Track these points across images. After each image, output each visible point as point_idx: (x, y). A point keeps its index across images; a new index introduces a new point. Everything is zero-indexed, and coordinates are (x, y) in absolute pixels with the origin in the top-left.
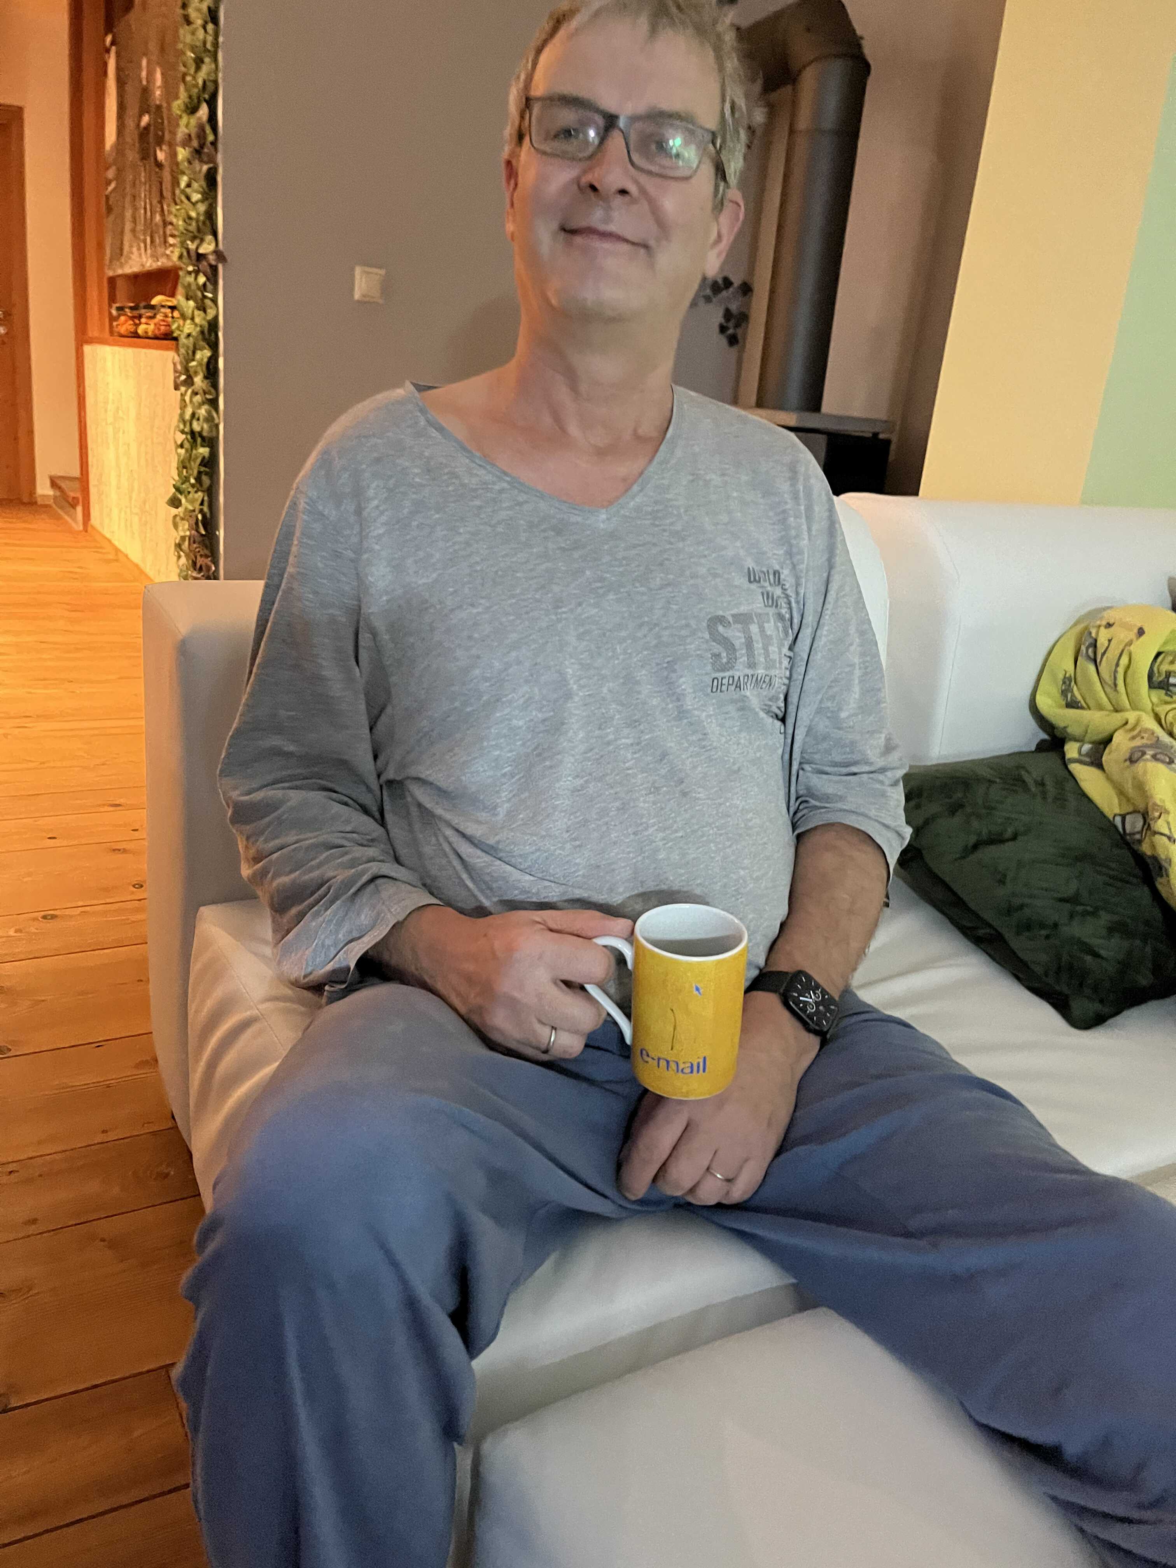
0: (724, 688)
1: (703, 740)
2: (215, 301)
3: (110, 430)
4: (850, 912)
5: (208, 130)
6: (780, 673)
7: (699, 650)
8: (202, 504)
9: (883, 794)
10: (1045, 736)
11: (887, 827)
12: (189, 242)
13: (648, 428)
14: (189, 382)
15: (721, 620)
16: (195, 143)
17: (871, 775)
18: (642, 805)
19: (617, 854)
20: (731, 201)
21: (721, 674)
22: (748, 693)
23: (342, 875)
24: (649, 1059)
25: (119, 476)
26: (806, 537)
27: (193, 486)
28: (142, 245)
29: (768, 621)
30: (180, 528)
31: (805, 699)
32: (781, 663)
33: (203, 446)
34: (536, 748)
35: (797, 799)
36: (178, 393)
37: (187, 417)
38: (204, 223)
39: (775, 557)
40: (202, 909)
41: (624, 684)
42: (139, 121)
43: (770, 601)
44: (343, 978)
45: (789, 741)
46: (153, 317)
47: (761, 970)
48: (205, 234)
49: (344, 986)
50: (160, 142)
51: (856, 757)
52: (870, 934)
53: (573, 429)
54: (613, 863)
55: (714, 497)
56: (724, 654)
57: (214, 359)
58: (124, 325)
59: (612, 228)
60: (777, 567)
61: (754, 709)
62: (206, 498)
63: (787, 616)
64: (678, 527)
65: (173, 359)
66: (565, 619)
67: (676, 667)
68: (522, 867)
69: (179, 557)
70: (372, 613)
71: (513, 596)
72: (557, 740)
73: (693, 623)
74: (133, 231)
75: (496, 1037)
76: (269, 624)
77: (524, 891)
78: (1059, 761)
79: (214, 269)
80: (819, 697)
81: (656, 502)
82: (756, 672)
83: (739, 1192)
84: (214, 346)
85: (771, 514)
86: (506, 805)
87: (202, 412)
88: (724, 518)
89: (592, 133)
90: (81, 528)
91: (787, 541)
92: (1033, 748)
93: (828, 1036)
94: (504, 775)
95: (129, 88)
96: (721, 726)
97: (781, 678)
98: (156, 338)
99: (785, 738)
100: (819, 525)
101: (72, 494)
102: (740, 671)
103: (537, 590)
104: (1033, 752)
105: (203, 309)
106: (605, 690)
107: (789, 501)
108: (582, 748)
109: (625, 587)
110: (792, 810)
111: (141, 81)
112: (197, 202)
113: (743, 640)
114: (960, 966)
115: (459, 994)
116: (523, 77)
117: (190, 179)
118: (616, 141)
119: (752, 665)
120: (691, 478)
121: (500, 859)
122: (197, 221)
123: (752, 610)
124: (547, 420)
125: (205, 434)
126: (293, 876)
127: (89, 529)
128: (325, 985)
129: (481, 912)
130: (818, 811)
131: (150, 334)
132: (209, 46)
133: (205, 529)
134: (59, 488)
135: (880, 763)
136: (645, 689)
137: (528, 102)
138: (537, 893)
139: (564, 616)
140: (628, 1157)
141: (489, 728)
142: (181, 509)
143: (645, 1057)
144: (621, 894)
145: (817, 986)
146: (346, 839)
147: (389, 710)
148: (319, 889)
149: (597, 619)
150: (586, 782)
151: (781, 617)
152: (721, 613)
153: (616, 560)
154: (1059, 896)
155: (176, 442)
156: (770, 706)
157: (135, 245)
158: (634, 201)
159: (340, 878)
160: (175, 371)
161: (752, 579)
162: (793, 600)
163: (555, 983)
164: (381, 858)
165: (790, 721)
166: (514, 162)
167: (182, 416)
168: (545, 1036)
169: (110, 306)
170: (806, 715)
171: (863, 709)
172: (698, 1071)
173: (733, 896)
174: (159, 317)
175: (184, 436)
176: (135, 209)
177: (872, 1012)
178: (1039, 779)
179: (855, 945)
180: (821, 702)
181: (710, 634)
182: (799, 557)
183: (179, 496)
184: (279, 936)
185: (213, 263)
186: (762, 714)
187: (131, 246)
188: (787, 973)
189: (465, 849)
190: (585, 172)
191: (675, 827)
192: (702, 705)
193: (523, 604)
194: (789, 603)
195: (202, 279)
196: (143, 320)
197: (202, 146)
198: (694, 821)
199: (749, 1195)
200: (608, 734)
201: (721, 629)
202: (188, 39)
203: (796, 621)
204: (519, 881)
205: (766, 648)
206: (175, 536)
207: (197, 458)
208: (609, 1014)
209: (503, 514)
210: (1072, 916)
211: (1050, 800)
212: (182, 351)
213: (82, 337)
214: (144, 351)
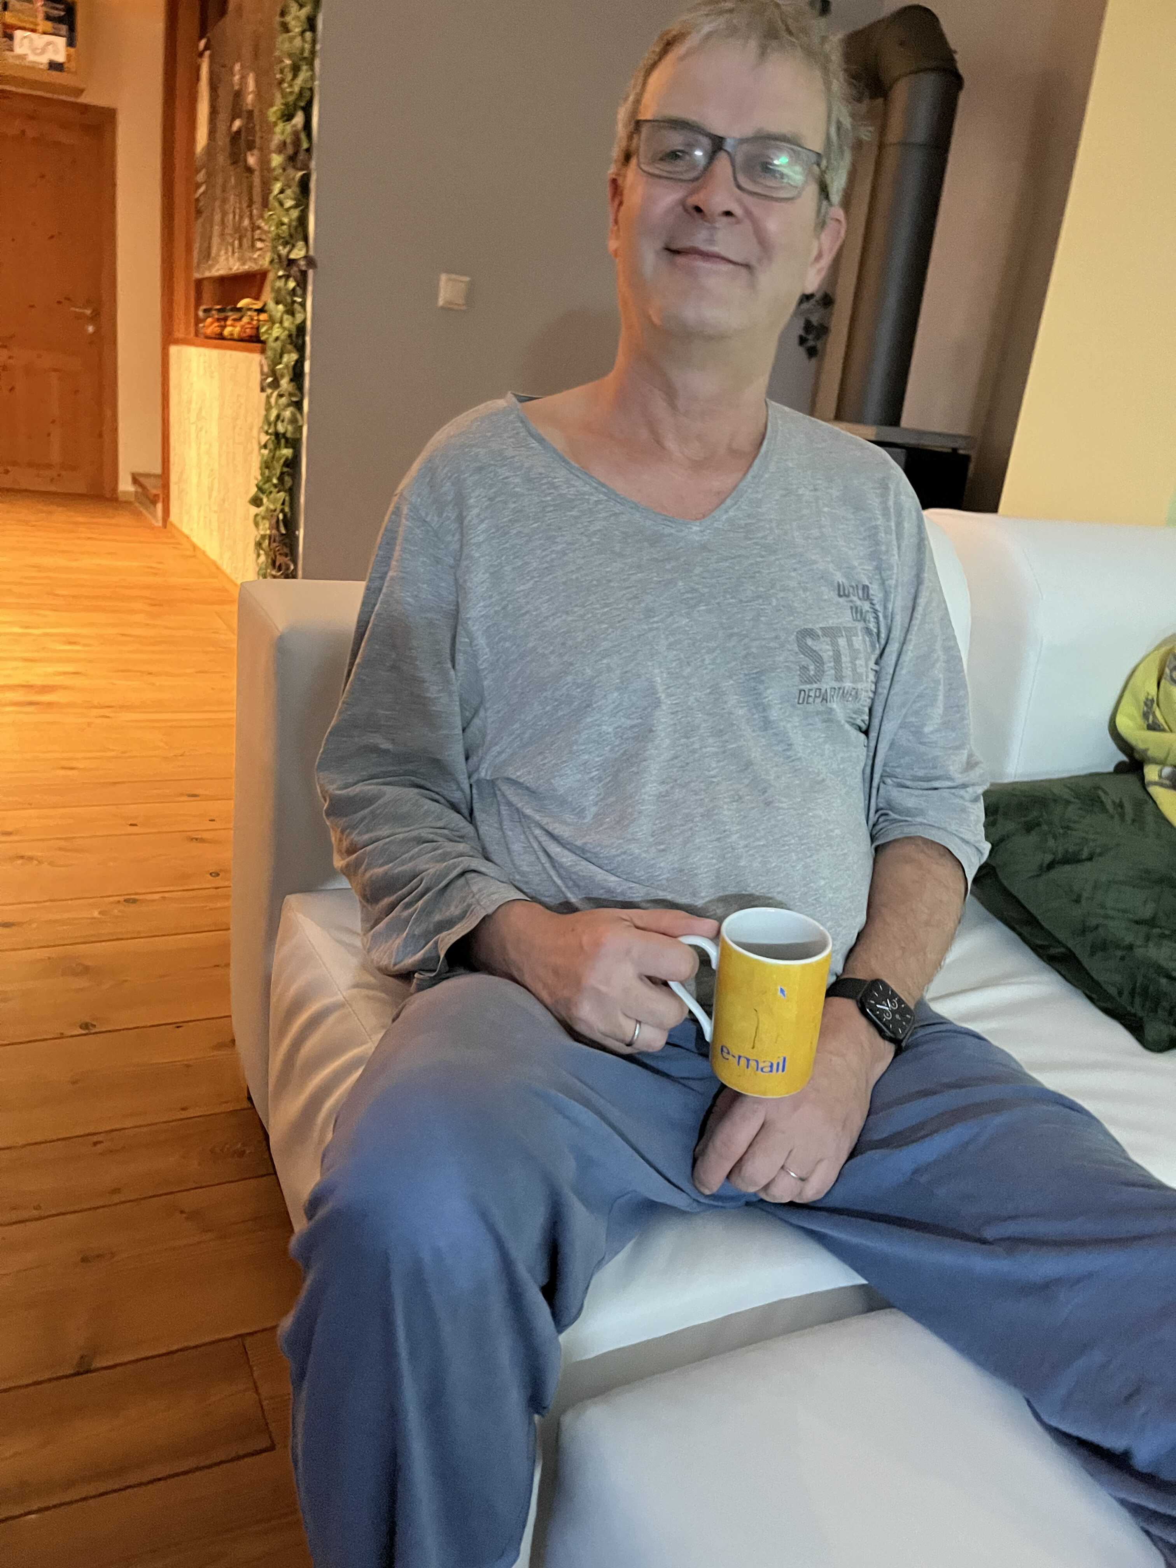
0: (811, 700)
1: (788, 750)
2: (303, 305)
3: (193, 428)
4: (927, 924)
5: (303, 136)
6: (866, 686)
7: (787, 662)
8: (283, 504)
9: (964, 810)
10: (1123, 758)
11: (966, 842)
12: (280, 248)
13: (744, 442)
14: (275, 384)
15: (809, 633)
16: (290, 150)
17: (953, 791)
18: (726, 812)
19: (701, 859)
20: (832, 219)
21: (808, 686)
22: (835, 706)
23: (433, 869)
24: (730, 1057)
25: (200, 476)
26: (895, 552)
27: (275, 486)
28: (230, 249)
29: (856, 635)
30: (261, 527)
31: (890, 713)
32: (867, 677)
33: (286, 447)
34: (623, 754)
35: (877, 811)
36: (264, 395)
37: (272, 417)
38: (296, 228)
39: (864, 573)
40: (288, 897)
41: (710, 693)
42: (231, 126)
43: (859, 615)
44: (433, 968)
45: (872, 754)
46: (240, 319)
47: (838, 977)
48: (297, 241)
49: (434, 974)
50: (250, 146)
51: (938, 772)
52: (946, 948)
53: (671, 444)
54: (696, 868)
55: (805, 512)
56: (812, 667)
57: (300, 363)
58: (210, 326)
59: (715, 249)
60: (867, 583)
61: (839, 722)
62: (287, 499)
63: (875, 630)
64: (770, 540)
65: (261, 361)
66: (657, 629)
67: (763, 678)
68: (609, 868)
69: (259, 555)
70: (469, 618)
71: (606, 605)
72: (644, 747)
73: (783, 636)
74: (222, 235)
75: (581, 1028)
76: (370, 625)
77: (609, 891)
78: (1139, 784)
79: (304, 274)
80: (904, 711)
81: (749, 516)
82: (844, 685)
83: (812, 1192)
84: (300, 349)
85: (862, 529)
86: (594, 809)
87: (287, 414)
88: (815, 532)
89: (698, 153)
90: (160, 524)
91: (877, 557)
92: (1111, 769)
93: (903, 1044)
94: (592, 779)
95: (221, 92)
96: (806, 737)
97: (867, 691)
98: (241, 340)
99: (868, 751)
100: (909, 540)
101: (154, 491)
102: (827, 684)
103: (629, 600)
104: (1109, 773)
105: (291, 312)
106: (692, 699)
107: (880, 517)
108: (667, 755)
109: (715, 598)
110: (871, 823)
111: (233, 86)
112: (290, 208)
113: (831, 653)
114: (1034, 983)
115: (545, 986)
116: (631, 98)
117: (284, 185)
118: (723, 164)
119: (839, 678)
120: (784, 492)
121: (586, 859)
122: (289, 226)
123: (841, 623)
124: (644, 434)
125: (289, 435)
126: (386, 867)
127: (168, 524)
128: (414, 972)
129: (567, 908)
130: (899, 824)
131: (236, 336)
132: (306, 54)
133: (286, 527)
134: (141, 485)
135: (960, 779)
136: (732, 700)
137: (637, 125)
138: (622, 893)
139: (655, 625)
140: (703, 1152)
141: (579, 733)
142: (262, 509)
143: (725, 1054)
144: (703, 898)
145: (894, 995)
146: (436, 834)
147: (482, 713)
148: (410, 881)
149: (687, 629)
150: (672, 788)
151: (868, 631)
152: (810, 626)
153: (708, 571)
154: (1136, 918)
155: (259, 443)
156: (855, 719)
157: (223, 248)
158: (739, 222)
159: (432, 871)
160: (262, 373)
161: (842, 593)
162: (881, 615)
163: (641, 980)
164: (471, 854)
165: (873, 734)
166: (620, 181)
167: (267, 417)
168: (629, 1029)
169: (197, 308)
170: (890, 728)
171: (947, 725)
172: (777, 1070)
173: (813, 905)
174: (245, 320)
175: (268, 437)
176: (224, 214)
177: (945, 1023)
178: (1118, 801)
179: (931, 956)
180: (905, 716)
181: (799, 646)
182: (889, 573)
183: (261, 495)
184: (368, 926)
185: (304, 268)
186: (847, 727)
187: (219, 250)
188: (865, 981)
189: (554, 849)
190: (693, 192)
191: (758, 835)
192: (788, 717)
193: (615, 613)
194: (877, 618)
195: (292, 284)
196: (229, 322)
197: (296, 153)
198: (776, 830)
199: (822, 1195)
200: (693, 743)
201: (809, 642)
202: (286, 46)
203: (883, 635)
204: (605, 880)
205: (853, 662)
206: (254, 534)
207: (280, 458)
208: (690, 1012)
209: (597, 526)
210: (1148, 938)
211: (1129, 822)
212: (269, 353)
213: (169, 338)
214: (229, 353)
